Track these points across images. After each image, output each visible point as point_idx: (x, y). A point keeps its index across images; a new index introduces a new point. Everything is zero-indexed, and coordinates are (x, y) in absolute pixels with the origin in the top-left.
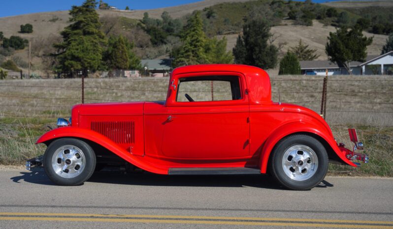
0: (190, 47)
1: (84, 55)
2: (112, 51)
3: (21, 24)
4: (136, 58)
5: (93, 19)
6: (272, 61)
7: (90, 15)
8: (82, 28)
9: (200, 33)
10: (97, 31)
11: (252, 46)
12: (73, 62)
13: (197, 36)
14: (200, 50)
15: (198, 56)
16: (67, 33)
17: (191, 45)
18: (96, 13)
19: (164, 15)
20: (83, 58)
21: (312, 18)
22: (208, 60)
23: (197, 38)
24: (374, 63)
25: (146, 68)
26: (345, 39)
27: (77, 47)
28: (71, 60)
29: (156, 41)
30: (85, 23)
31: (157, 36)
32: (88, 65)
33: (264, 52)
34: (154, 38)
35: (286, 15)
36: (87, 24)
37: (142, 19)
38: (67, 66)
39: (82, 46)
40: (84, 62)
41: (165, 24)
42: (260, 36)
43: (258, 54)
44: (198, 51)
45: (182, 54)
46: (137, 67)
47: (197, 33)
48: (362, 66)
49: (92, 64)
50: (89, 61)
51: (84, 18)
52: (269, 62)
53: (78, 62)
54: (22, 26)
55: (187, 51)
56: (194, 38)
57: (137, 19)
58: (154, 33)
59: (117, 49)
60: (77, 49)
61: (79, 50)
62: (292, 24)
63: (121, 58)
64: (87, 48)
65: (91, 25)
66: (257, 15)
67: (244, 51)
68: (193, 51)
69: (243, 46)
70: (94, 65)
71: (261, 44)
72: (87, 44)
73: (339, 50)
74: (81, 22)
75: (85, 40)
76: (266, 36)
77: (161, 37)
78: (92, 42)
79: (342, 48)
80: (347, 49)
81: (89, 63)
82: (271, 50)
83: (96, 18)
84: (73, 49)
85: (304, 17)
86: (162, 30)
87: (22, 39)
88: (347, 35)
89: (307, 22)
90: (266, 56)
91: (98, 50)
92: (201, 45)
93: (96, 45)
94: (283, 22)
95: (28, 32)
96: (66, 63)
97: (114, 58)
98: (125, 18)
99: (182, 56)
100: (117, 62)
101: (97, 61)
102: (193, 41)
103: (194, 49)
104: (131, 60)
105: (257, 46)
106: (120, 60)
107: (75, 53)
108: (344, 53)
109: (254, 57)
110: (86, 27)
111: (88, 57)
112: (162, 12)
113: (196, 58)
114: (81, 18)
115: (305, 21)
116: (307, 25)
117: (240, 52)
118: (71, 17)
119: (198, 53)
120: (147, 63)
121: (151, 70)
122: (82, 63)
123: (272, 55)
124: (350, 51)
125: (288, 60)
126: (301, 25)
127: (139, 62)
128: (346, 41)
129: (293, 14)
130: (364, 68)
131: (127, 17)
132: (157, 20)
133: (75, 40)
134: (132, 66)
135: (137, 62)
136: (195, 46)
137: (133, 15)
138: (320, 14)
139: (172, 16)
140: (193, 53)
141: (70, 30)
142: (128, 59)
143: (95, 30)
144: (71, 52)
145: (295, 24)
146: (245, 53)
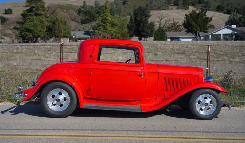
0: (101, 23)
1: (34, 28)
2: (52, 26)
3: (5, 9)
4: (67, 30)
5: (41, 5)
6: (151, 32)
7: (39, 3)
8: (34, 11)
9: (107, 15)
10: (44, 13)
11: (139, 22)
12: (27, 33)
13: (105, 16)
14: (107, 25)
15: (106, 29)
16: (25, 14)
17: (102, 22)
18: (43, 2)
19: (96, 3)
20: (33, 30)
21: (189, 5)
22: (112, 32)
23: (106, 18)
24: (217, 33)
25: (74, 37)
26: (195, 18)
27: (30, 23)
28: (25, 32)
29: (90, 19)
30: (36, 8)
31: (91, 16)
32: (37, 35)
33: (146, 26)
34: (89, 18)
35: (173, 2)
36: (37, 9)
37: (82, 5)
38: (23, 35)
39: (32, 23)
40: (34, 33)
41: (96, 9)
42: (144, 16)
43: (142, 27)
44: (106, 26)
45: (96, 28)
46: (69, 36)
47: (105, 14)
48: (209, 35)
49: (39, 34)
50: (37, 32)
51: (36, 5)
52: (150, 32)
53: (30, 33)
54: (5, 10)
55: (99, 26)
56: (103, 18)
57: (79, 6)
58: (89, 14)
59: (55, 24)
60: (30, 25)
61: (31, 25)
62: (176, 9)
63: (58, 30)
64: (36, 24)
65: (40, 10)
66: (154, 2)
67: (134, 26)
68: (103, 26)
69: (133, 22)
70: (41, 35)
71: (145, 21)
72: (36, 21)
73: (191, 24)
74: (34, 7)
75: (35, 19)
76: (147, 16)
77: (93, 17)
78: (41, 20)
79: (193, 24)
80: (196, 25)
81: (37, 33)
82: (151, 25)
83: (43, 5)
84: (27, 25)
85: (184, 4)
86: (94, 12)
87: (6, 18)
88: (196, 16)
89: (185, 7)
90: (148, 29)
91: (44, 25)
92: (108, 22)
93: (43, 22)
94: (171, 7)
95: (9, 14)
96: (23, 34)
97: (53, 30)
98: (71, 5)
99: (96, 29)
100: (56, 33)
101: (42, 32)
102: (103, 19)
103: (103, 24)
104: (65, 32)
105: (141, 22)
106: (57, 32)
107: (28, 27)
108: (194, 27)
109: (140, 29)
110: (37, 10)
111: (36, 29)
112: (95, 1)
113: (105, 30)
114: (33, 5)
115: (184, 7)
116: (186, 9)
117: (131, 26)
118: (27, 4)
119: (106, 27)
120: (76, 33)
121: (78, 38)
122: (33, 33)
123: (152, 28)
124: (198, 25)
125: (159, 32)
126: (181, 9)
127: (70, 33)
128: (196, 19)
129: (177, 2)
130: (210, 36)
131: (72, 4)
132: (92, 6)
133: (30, 19)
134: (65, 35)
135: (69, 33)
136: (104, 23)
137: (76, 3)
138: (194, 2)
139: (101, 4)
140: (103, 27)
141: (26, 13)
142: (63, 31)
143: (42, 13)
144: (26, 26)
145: (178, 9)
146: (135, 27)
